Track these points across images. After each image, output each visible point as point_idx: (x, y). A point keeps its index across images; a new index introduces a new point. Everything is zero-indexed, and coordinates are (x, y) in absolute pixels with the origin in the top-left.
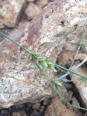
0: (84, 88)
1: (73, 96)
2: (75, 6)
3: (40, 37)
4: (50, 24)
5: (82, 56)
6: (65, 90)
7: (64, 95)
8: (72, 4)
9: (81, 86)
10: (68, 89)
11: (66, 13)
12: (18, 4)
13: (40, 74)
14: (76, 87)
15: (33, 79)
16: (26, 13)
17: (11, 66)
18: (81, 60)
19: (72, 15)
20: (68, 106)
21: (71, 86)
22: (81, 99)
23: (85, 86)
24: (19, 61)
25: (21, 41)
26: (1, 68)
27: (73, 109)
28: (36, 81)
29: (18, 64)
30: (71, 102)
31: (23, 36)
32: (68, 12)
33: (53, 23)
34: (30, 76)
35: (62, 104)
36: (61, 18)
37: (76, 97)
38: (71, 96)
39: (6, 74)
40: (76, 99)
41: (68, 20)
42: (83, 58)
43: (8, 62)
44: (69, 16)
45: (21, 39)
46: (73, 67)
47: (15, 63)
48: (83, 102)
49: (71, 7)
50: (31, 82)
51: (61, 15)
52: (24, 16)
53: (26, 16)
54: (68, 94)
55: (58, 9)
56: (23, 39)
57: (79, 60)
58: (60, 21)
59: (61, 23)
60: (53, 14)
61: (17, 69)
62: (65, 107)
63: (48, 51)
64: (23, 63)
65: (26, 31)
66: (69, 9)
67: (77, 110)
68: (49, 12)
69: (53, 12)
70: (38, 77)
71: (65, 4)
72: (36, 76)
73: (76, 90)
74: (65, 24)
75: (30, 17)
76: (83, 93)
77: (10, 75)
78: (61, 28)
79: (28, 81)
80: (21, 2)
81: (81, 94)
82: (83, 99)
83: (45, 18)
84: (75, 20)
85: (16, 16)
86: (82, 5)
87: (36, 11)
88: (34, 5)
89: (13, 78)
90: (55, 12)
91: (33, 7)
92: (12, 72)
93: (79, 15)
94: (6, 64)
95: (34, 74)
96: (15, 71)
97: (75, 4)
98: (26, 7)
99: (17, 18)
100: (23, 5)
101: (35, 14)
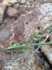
0: (50, 54)
1: (44, 60)
2: (46, 16)
3: (25, 38)
4: (30, 28)
5: (45, 35)
6: (39, 58)
7: (38, 61)
8: (44, 15)
9: (48, 53)
10: (40, 57)
11: (40, 22)
12: (2, 9)
13: (27, 59)
14: (45, 55)
15: (23, 63)
16: (8, 13)
17: (8, 58)
18: (45, 37)
19: (45, 23)
20: (42, 67)
21: (42, 54)
22: (49, 61)
23: (50, 53)
24: (12, 54)
25: (10, 39)
26: (1, 60)
27: (45, 68)
28: (25, 64)
29: (12, 56)
30: (43, 64)
31: (11, 35)
32: (42, 21)
33: (32, 28)
34: (21, 61)
35: (38, 67)
36: (37, 25)
37: (46, 61)
38: (43, 60)
39: (6, 64)
40: (46, 62)
41: (42, 26)
42: (46, 36)
43: (4, 55)
44: (43, 24)
45: (10, 37)
46: (41, 42)
47: (10, 56)
48: (51, 63)
49: (44, 17)
50: (23, 65)
51: (37, 23)
52: (7, 16)
53: (8, 15)
54: (41, 60)
55: (34, 18)
56: (11, 38)
57: (44, 37)
58: (37, 27)
59: (37, 28)
60: (31, 22)
61: (12, 59)
62: (40, 68)
63: (29, 43)
64: (15, 55)
65: (13, 32)
66: (43, 19)
67: (48, 69)
68: (28, 21)
69: (31, 20)
70: (26, 61)
71: (39, 15)
72: (24, 60)
73: (45, 57)
74: (40, 28)
75: (11, 16)
76: (50, 57)
77: (8, 64)
78: (38, 31)
79: (20, 65)
80: (4, 8)
81: (48, 58)
82: (50, 61)
83: (26, 24)
84: (47, 26)
85: (2, 16)
86: (50, 15)
87: (14, 12)
88: (12, 8)
89: (11, 65)
90: (32, 20)
91: (11, 9)
92: (9, 62)
93: (49, 22)
94: (3, 56)
95: (23, 59)
96: (11, 61)
97: (46, 15)
98: (7, 10)
99: (3, 17)
100: (5, 9)
101: (13, 13)
